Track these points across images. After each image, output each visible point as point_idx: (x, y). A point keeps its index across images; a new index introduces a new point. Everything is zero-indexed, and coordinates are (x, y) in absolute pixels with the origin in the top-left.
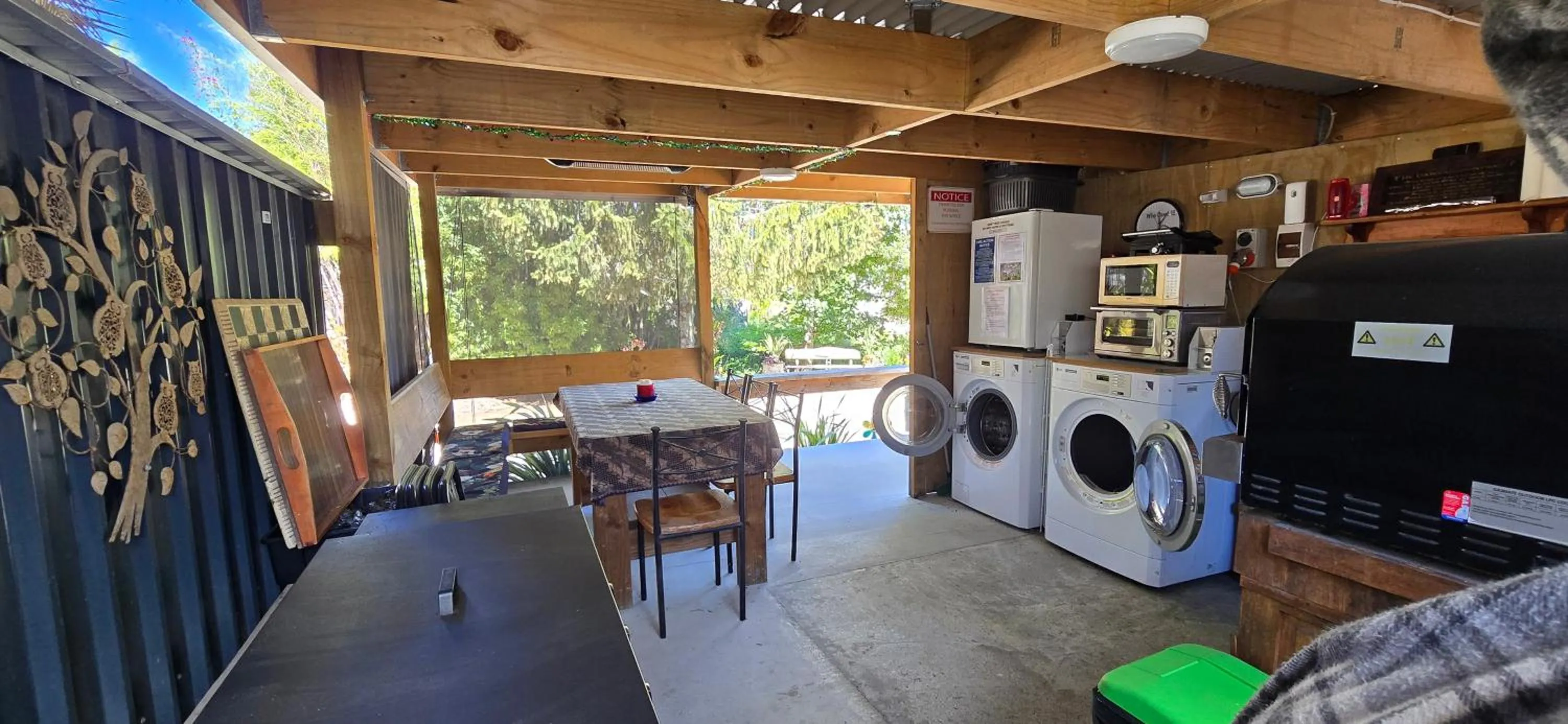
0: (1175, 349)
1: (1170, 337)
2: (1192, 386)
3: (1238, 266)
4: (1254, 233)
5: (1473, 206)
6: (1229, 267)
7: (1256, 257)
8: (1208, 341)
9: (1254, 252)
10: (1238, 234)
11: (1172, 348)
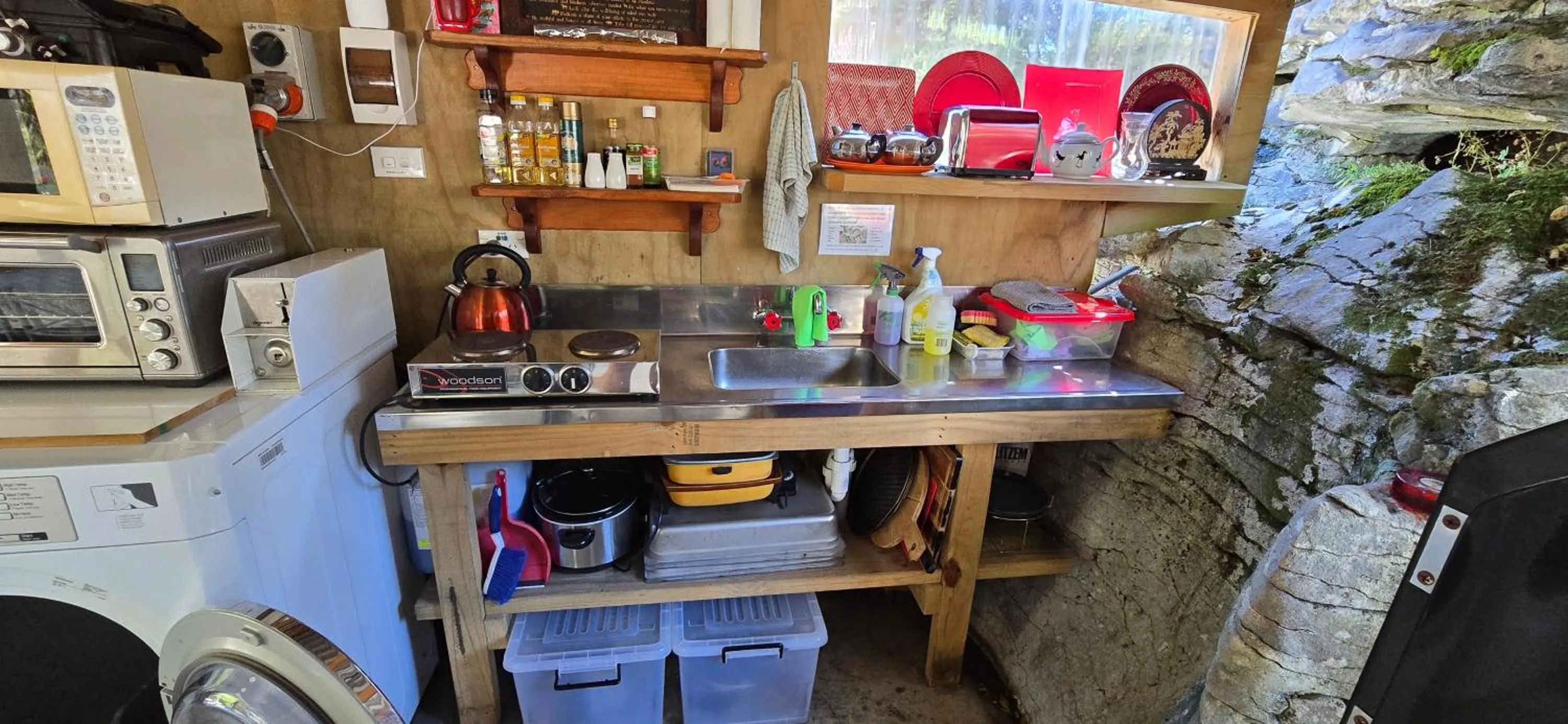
0: (182, 344)
1: (153, 313)
2: (269, 446)
3: (272, 112)
4: (288, 36)
5: (654, 43)
6: (254, 115)
7: (305, 93)
8: (270, 314)
9: (299, 83)
10: (249, 35)
11: (169, 344)
